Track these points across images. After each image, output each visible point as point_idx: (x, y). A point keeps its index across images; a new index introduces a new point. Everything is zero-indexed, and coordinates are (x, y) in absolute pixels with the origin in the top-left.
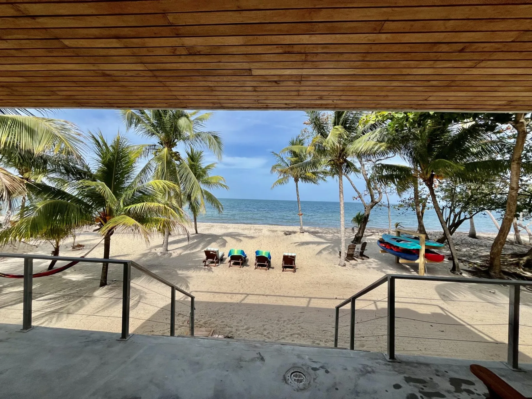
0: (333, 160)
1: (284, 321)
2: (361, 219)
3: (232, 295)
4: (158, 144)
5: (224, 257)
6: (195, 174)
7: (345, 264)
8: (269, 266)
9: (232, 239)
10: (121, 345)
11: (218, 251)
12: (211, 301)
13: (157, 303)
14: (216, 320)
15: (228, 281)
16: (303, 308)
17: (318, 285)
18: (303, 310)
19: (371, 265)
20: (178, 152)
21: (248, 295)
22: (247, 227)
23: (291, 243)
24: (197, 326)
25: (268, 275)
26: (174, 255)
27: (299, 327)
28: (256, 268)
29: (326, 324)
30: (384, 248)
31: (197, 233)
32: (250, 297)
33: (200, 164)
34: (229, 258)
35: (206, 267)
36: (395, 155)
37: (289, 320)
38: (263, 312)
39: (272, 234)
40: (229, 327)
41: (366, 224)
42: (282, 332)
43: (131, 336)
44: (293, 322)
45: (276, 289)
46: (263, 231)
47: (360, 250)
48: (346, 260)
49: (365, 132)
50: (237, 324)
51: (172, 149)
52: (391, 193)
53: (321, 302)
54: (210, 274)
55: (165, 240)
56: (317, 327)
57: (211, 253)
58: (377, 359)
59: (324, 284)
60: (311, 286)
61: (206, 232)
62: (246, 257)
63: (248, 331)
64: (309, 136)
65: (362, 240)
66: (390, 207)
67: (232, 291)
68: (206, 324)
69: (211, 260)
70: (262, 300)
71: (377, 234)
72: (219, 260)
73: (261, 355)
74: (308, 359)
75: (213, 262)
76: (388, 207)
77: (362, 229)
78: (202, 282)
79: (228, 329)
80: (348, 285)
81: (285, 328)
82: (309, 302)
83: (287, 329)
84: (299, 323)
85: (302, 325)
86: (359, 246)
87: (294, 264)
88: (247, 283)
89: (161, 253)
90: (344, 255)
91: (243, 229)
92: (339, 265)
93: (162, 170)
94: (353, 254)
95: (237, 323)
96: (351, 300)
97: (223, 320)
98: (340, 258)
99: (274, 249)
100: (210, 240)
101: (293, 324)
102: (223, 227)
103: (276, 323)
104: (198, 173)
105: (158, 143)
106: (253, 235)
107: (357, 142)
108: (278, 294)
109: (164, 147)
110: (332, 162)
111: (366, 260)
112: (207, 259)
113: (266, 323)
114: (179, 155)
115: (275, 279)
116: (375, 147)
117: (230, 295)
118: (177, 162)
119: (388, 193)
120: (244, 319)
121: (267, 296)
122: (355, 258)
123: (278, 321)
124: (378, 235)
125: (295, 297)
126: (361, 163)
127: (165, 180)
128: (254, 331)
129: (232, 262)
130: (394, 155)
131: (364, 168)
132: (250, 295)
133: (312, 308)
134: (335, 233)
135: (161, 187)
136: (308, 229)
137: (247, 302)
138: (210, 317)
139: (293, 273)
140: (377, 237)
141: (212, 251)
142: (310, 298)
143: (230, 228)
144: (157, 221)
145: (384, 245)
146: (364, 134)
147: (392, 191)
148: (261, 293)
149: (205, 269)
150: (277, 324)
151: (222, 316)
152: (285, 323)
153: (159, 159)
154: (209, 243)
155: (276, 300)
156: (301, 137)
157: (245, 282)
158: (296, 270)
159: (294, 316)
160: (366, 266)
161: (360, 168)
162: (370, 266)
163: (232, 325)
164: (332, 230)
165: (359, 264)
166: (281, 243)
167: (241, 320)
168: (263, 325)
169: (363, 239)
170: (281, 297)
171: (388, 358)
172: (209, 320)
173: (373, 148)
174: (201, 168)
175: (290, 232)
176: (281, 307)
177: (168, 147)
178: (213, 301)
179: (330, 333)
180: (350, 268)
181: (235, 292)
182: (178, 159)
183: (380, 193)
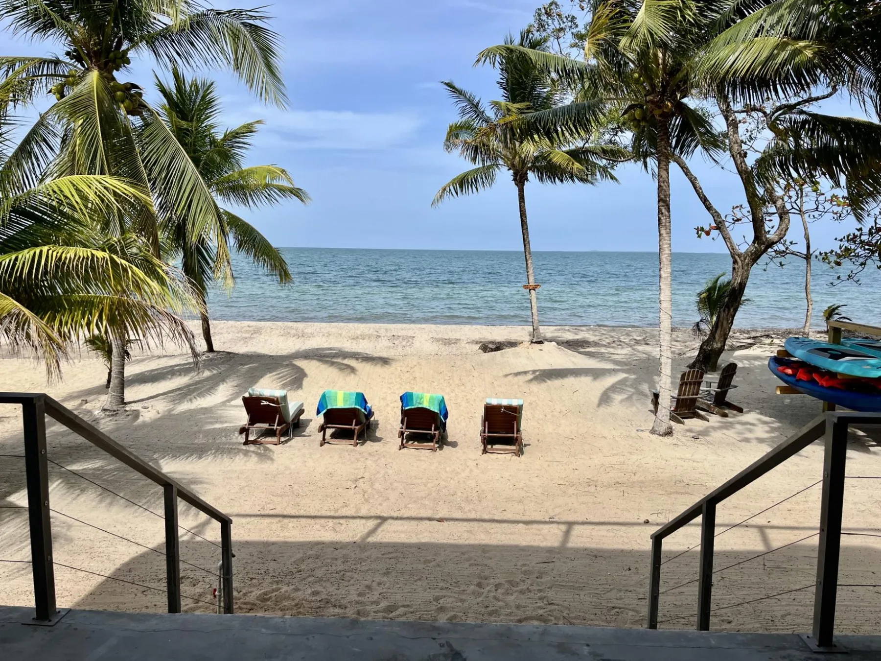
0: (641, 107)
1: (497, 586)
2: (720, 297)
3: (337, 521)
4: (67, 59)
5: (302, 417)
6: (196, 161)
7: (671, 428)
8: (442, 441)
9: (323, 367)
10: (40, 636)
11: (284, 398)
12: (274, 539)
13: (111, 549)
14: (297, 590)
15: (320, 484)
16: (550, 550)
17: (592, 489)
18: (551, 555)
19: (750, 431)
20: (135, 86)
21: (383, 519)
22: (366, 332)
23: (507, 376)
24: (240, 608)
25: (440, 463)
26: (148, 415)
27: (541, 599)
28: (403, 446)
29: (620, 591)
30: (789, 379)
31: (210, 349)
32: (389, 526)
33: (212, 127)
34: (320, 419)
35: (252, 448)
36: (835, 90)
37: (510, 582)
38: (433, 563)
39: (445, 350)
40: (335, 606)
41: (736, 310)
42: (491, 614)
43: (64, 614)
44: (523, 586)
45: (468, 500)
46: (417, 344)
47: (714, 388)
48: (672, 418)
49: (747, 7)
50: (357, 599)
51: (115, 73)
52: (816, 214)
53: (604, 533)
54: (266, 466)
55: (115, 370)
56: (594, 599)
57: (265, 403)
58: (784, 648)
59: (609, 486)
60: (571, 491)
61: (241, 349)
62: (370, 414)
63: (391, 615)
64: (561, 30)
65: (719, 361)
66: (813, 257)
67: (336, 511)
68: (268, 600)
69: (266, 426)
70: (425, 534)
71: (768, 341)
72: (288, 424)
73: (452, 649)
74: (590, 653)
75: (270, 433)
76: (808, 257)
77: (722, 329)
78: (242, 488)
79: (332, 610)
80: (679, 486)
81: (500, 603)
82: (567, 533)
83: (507, 605)
84: (540, 591)
85: (550, 594)
86: (712, 379)
87: (518, 431)
88: (377, 486)
89: (104, 410)
90: (666, 402)
91: (355, 338)
92: (653, 432)
93: (91, 145)
94: (694, 400)
95: (360, 595)
96: (704, 509)
97: (318, 588)
98: (655, 411)
99: (453, 391)
100: (255, 369)
101: (522, 592)
102: (293, 332)
103: (473, 593)
104: (204, 157)
105: (68, 54)
106: (384, 354)
107: (721, 43)
108: (472, 515)
109: (88, 70)
110: (637, 113)
111: (734, 418)
112: (252, 422)
113: (444, 592)
114: (140, 95)
115: (463, 475)
116: (778, 54)
117: (331, 523)
118: (135, 121)
119: (807, 211)
120: (379, 584)
121: (440, 520)
122: (701, 412)
123: (479, 585)
124: (771, 344)
125: (527, 523)
126: (727, 118)
127: (102, 173)
128: (409, 615)
129: (329, 432)
130: (830, 90)
131: (736, 132)
132: (390, 521)
133: (577, 550)
134: (638, 342)
135: (92, 196)
136: (556, 334)
137: (385, 540)
138: (277, 583)
139: (515, 458)
140: (766, 351)
141: (266, 399)
142: (570, 524)
143: (312, 335)
144: (87, 305)
145: (789, 371)
146: (743, 16)
147: (821, 208)
148: (424, 513)
149: (246, 453)
150: (477, 594)
151: (310, 579)
152: (499, 591)
153: (76, 108)
154: (254, 377)
155: (470, 532)
156: (537, 34)
157: (372, 485)
158: (525, 449)
159: (525, 572)
160: (739, 433)
161: (725, 135)
162: (748, 435)
163: (344, 602)
164: (628, 335)
165: (714, 428)
166: (475, 373)
167: (369, 587)
168: (437, 599)
169: (723, 356)
170: (485, 524)
171: (814, 645)
172: (273, 591)
173: (771, 57)
174: (213, 142)
175: (500, 343)
176: (484, 549)
177: (100, 69)
178: (282, 539)
179: (631, 613)
180: (684, 439)
181: (344, 512)
182: (138, 107)
183: (783, 214)
